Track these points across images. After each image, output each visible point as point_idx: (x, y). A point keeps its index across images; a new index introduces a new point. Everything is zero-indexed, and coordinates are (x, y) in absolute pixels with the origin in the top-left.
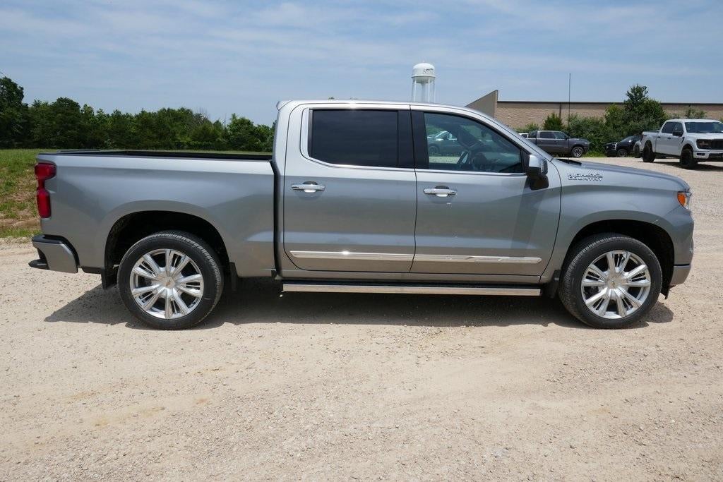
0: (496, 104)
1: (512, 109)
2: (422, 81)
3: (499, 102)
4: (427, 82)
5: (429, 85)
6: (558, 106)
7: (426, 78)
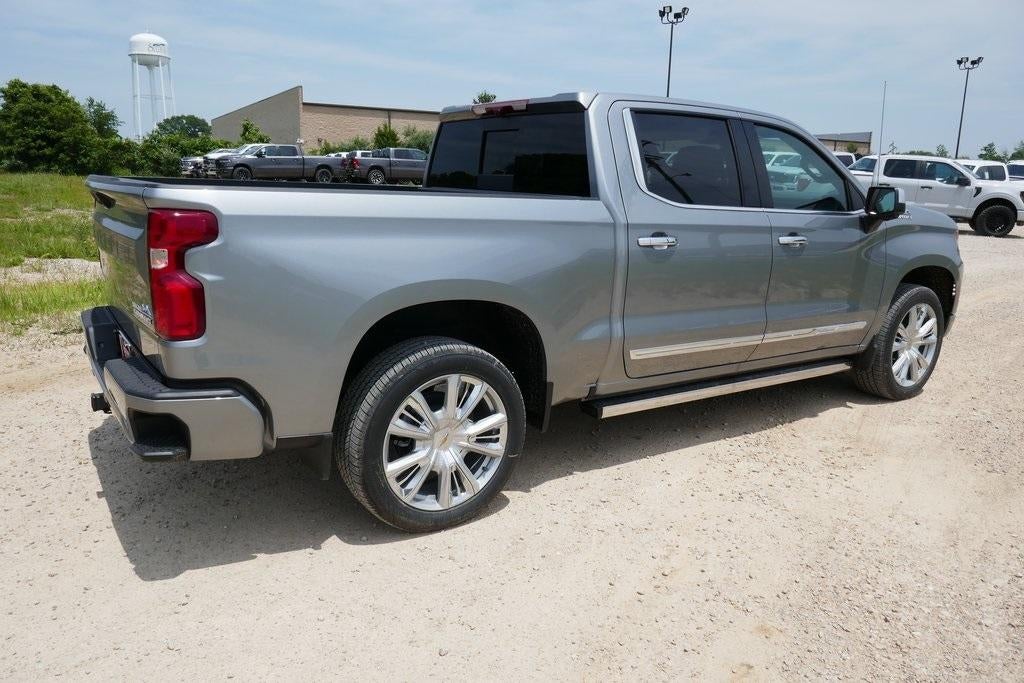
0: (301, 106)
1: (325, 116)
2: (148, 63)
3: (304, 104)
4: (158, 66)
5: (160, 70)
6: (386, 114)
7: (156, 58)
